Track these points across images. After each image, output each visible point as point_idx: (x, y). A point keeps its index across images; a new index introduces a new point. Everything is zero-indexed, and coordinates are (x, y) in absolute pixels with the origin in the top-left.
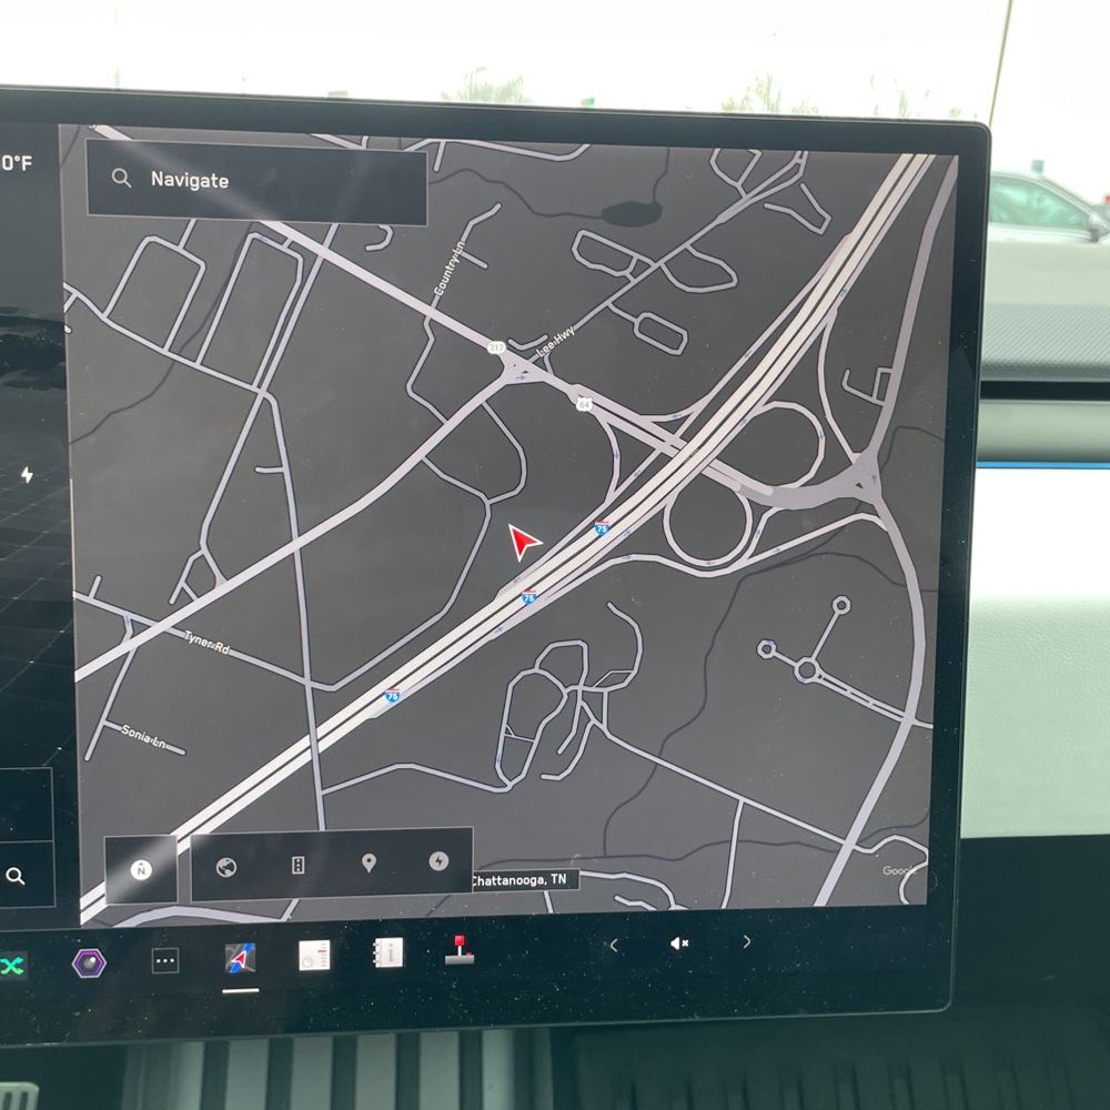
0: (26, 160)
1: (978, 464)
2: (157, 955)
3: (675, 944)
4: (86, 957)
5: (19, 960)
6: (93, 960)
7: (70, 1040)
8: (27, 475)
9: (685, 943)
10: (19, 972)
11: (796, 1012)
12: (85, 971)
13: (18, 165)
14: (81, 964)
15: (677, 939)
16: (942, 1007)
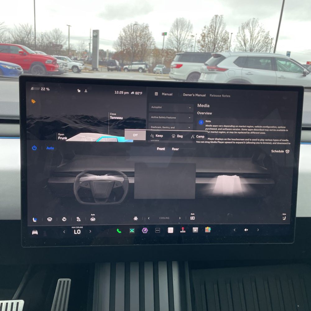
1: (301, 143)
2: (157, 229)
3: (245, 230)
5: (133, 230)
6: (146, 230)
7: (141, 244)
9: (247, 230)
10: (133, 232)
11: (266, 243)
12: (144, 232)
13: (140, 93)
14: (143, 230)
15: (246, 229)
16: (292, 242)
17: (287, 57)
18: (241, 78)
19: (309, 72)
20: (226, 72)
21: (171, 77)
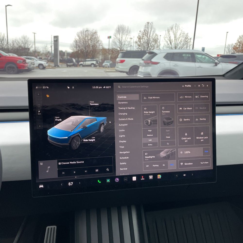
0: (110, 87)
2: (125, 179)
4: (117, 179)
5: (109, 180)
7: (115, 190)
8: (110, 122)
9: (185, 175)
10: (109, 181)
12: (117, 181)
13: (109, 87)
14: (116, 180)
16: (215, 181)
17: (203, 52)
18: (169, 69)
19: (219, 62)
20: (158, 65)
21: (117, 70)
